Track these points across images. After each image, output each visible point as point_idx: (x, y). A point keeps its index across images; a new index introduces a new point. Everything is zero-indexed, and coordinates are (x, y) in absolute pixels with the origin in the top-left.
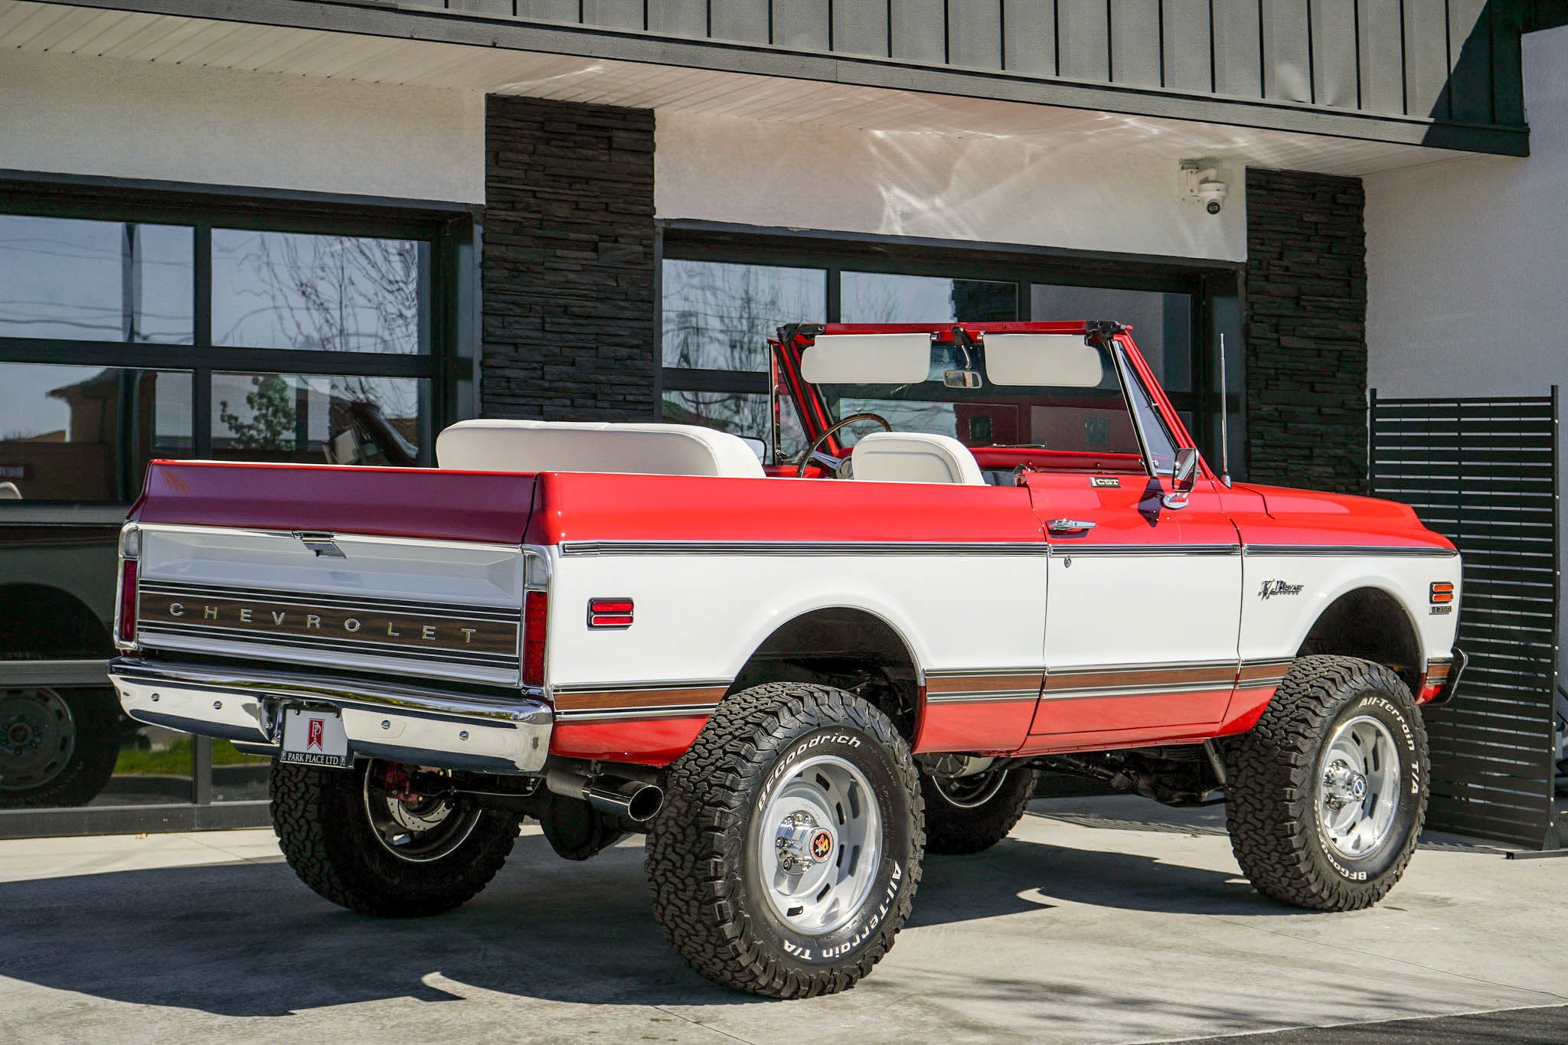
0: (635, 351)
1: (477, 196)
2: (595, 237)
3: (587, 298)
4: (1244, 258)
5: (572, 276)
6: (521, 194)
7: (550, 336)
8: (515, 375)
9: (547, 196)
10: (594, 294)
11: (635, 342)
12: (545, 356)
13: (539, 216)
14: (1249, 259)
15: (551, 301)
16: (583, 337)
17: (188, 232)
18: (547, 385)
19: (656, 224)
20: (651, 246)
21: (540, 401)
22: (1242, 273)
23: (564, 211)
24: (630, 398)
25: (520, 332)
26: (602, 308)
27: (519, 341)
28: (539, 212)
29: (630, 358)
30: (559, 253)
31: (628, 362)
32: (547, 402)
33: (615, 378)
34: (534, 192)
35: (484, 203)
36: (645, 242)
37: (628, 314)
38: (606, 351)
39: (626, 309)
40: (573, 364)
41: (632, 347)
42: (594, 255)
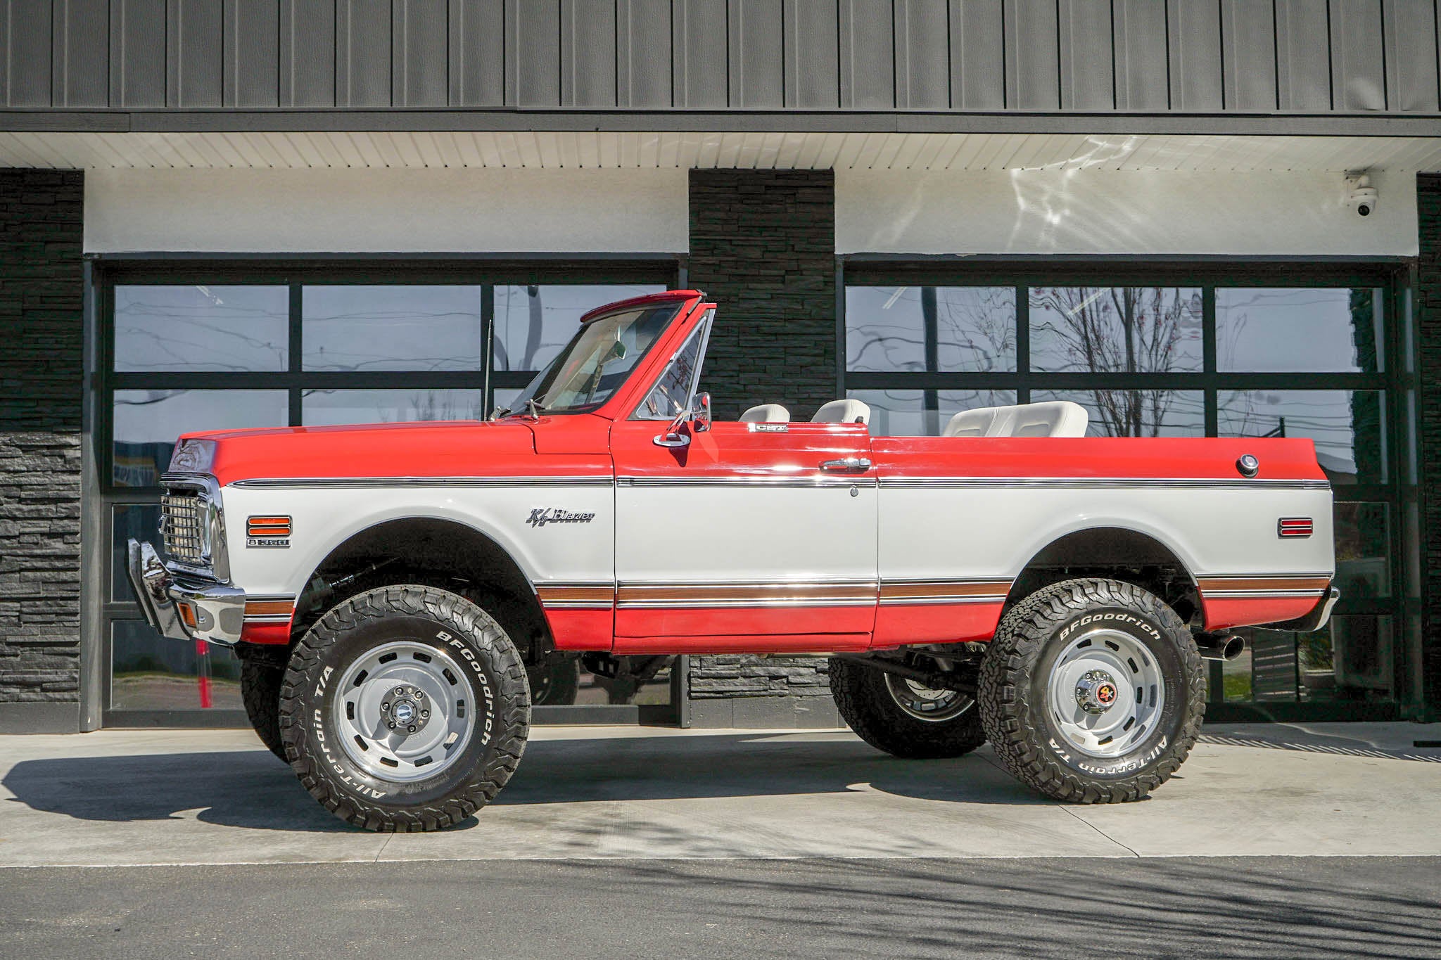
0: (818, 359)
1: (683, 247)
2: (783, 272)
3: (776, 319)
4: (1414, 252)
5: (764, 304)
6: (718, 242)
7: (745, 350)
8: (714, 382)
9: (740, 243)
10: (782, 317)
11: (816, 352)
12: (740, 366)
13: (733, 258)
14: (1420, 253)
15: (746, 323)
16: (773, 350)
17: (477, 289)
18: (741, 388)
19: (836, 258)
20: (833, 276)
21: (737, 401)
22: (1414, 265)
23: (755, 254)
24: (815, 396)
25: (720, 349)
26: (790, 327)
27: (719, 355)
28: (733, 255)
29: (814, 364)
30: (751, 286)
31: (813, 368)
32: (742, 401)
33: (802, 381)
34: (731, 240)
35: (688, 252)
36: (827, 273)
37: (811, 330)
38: (791, 359)
39: (809, 326)
40: (765, 371)
41: (815, 355)
42: (780, 286)
